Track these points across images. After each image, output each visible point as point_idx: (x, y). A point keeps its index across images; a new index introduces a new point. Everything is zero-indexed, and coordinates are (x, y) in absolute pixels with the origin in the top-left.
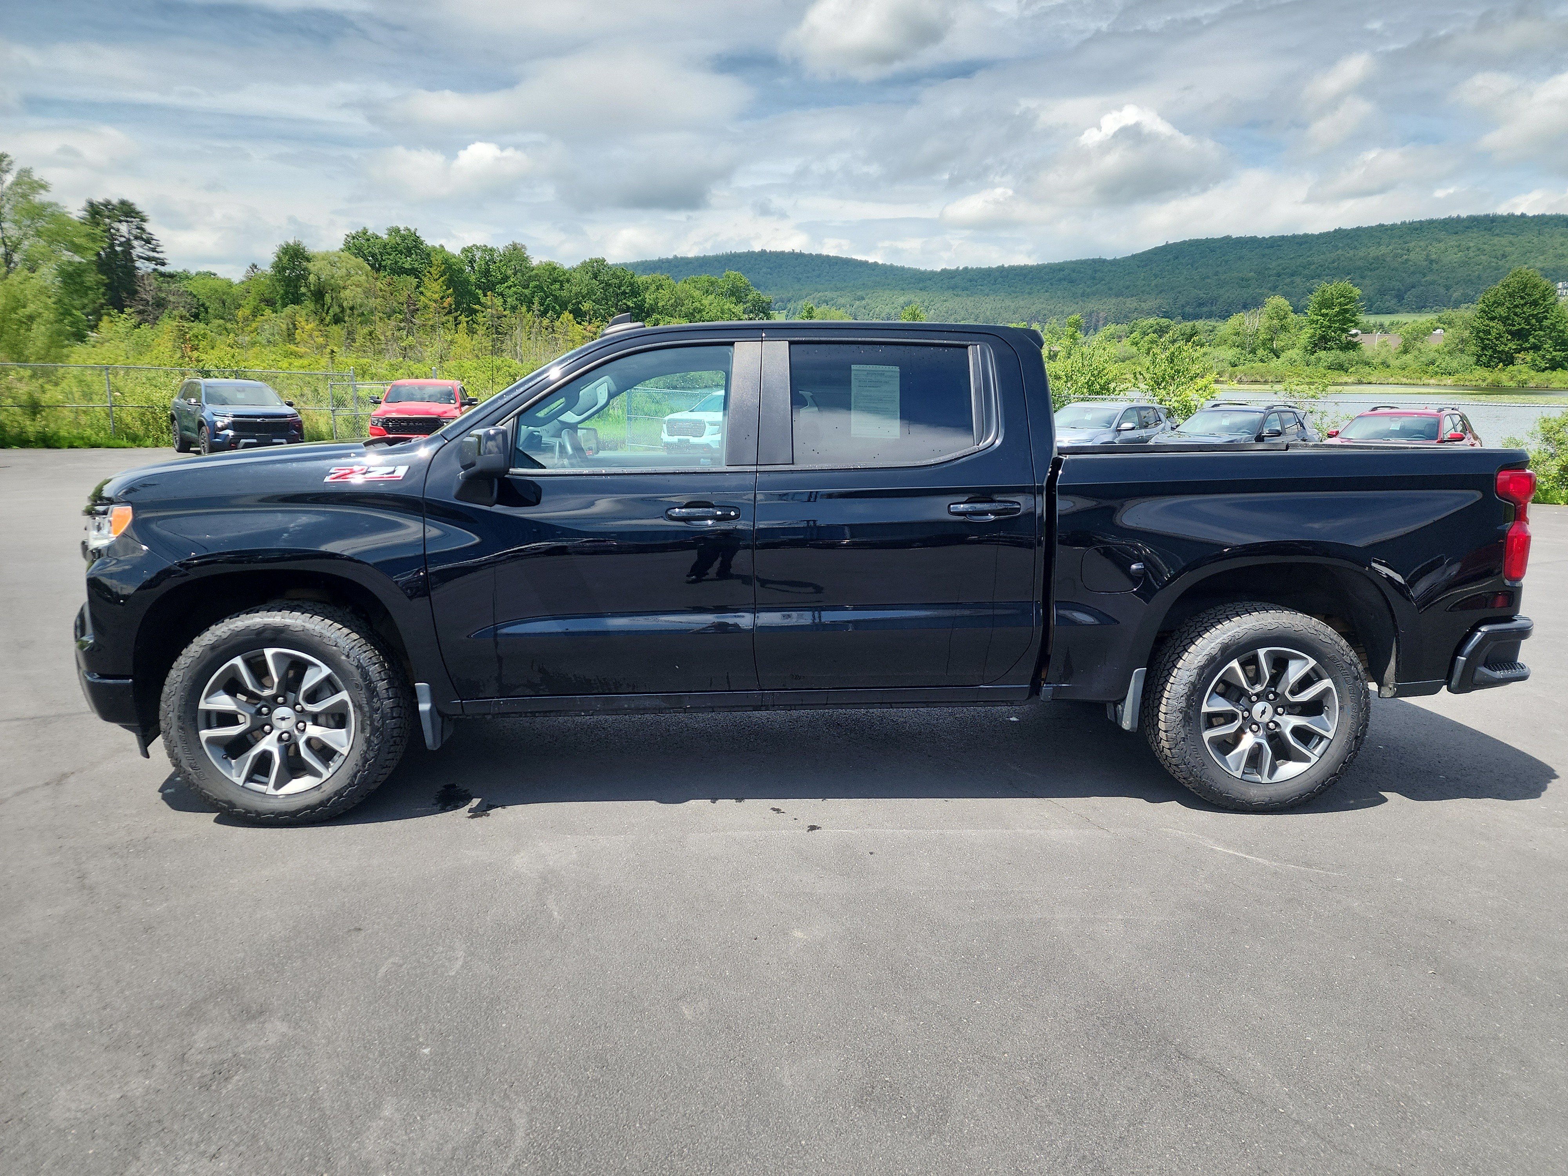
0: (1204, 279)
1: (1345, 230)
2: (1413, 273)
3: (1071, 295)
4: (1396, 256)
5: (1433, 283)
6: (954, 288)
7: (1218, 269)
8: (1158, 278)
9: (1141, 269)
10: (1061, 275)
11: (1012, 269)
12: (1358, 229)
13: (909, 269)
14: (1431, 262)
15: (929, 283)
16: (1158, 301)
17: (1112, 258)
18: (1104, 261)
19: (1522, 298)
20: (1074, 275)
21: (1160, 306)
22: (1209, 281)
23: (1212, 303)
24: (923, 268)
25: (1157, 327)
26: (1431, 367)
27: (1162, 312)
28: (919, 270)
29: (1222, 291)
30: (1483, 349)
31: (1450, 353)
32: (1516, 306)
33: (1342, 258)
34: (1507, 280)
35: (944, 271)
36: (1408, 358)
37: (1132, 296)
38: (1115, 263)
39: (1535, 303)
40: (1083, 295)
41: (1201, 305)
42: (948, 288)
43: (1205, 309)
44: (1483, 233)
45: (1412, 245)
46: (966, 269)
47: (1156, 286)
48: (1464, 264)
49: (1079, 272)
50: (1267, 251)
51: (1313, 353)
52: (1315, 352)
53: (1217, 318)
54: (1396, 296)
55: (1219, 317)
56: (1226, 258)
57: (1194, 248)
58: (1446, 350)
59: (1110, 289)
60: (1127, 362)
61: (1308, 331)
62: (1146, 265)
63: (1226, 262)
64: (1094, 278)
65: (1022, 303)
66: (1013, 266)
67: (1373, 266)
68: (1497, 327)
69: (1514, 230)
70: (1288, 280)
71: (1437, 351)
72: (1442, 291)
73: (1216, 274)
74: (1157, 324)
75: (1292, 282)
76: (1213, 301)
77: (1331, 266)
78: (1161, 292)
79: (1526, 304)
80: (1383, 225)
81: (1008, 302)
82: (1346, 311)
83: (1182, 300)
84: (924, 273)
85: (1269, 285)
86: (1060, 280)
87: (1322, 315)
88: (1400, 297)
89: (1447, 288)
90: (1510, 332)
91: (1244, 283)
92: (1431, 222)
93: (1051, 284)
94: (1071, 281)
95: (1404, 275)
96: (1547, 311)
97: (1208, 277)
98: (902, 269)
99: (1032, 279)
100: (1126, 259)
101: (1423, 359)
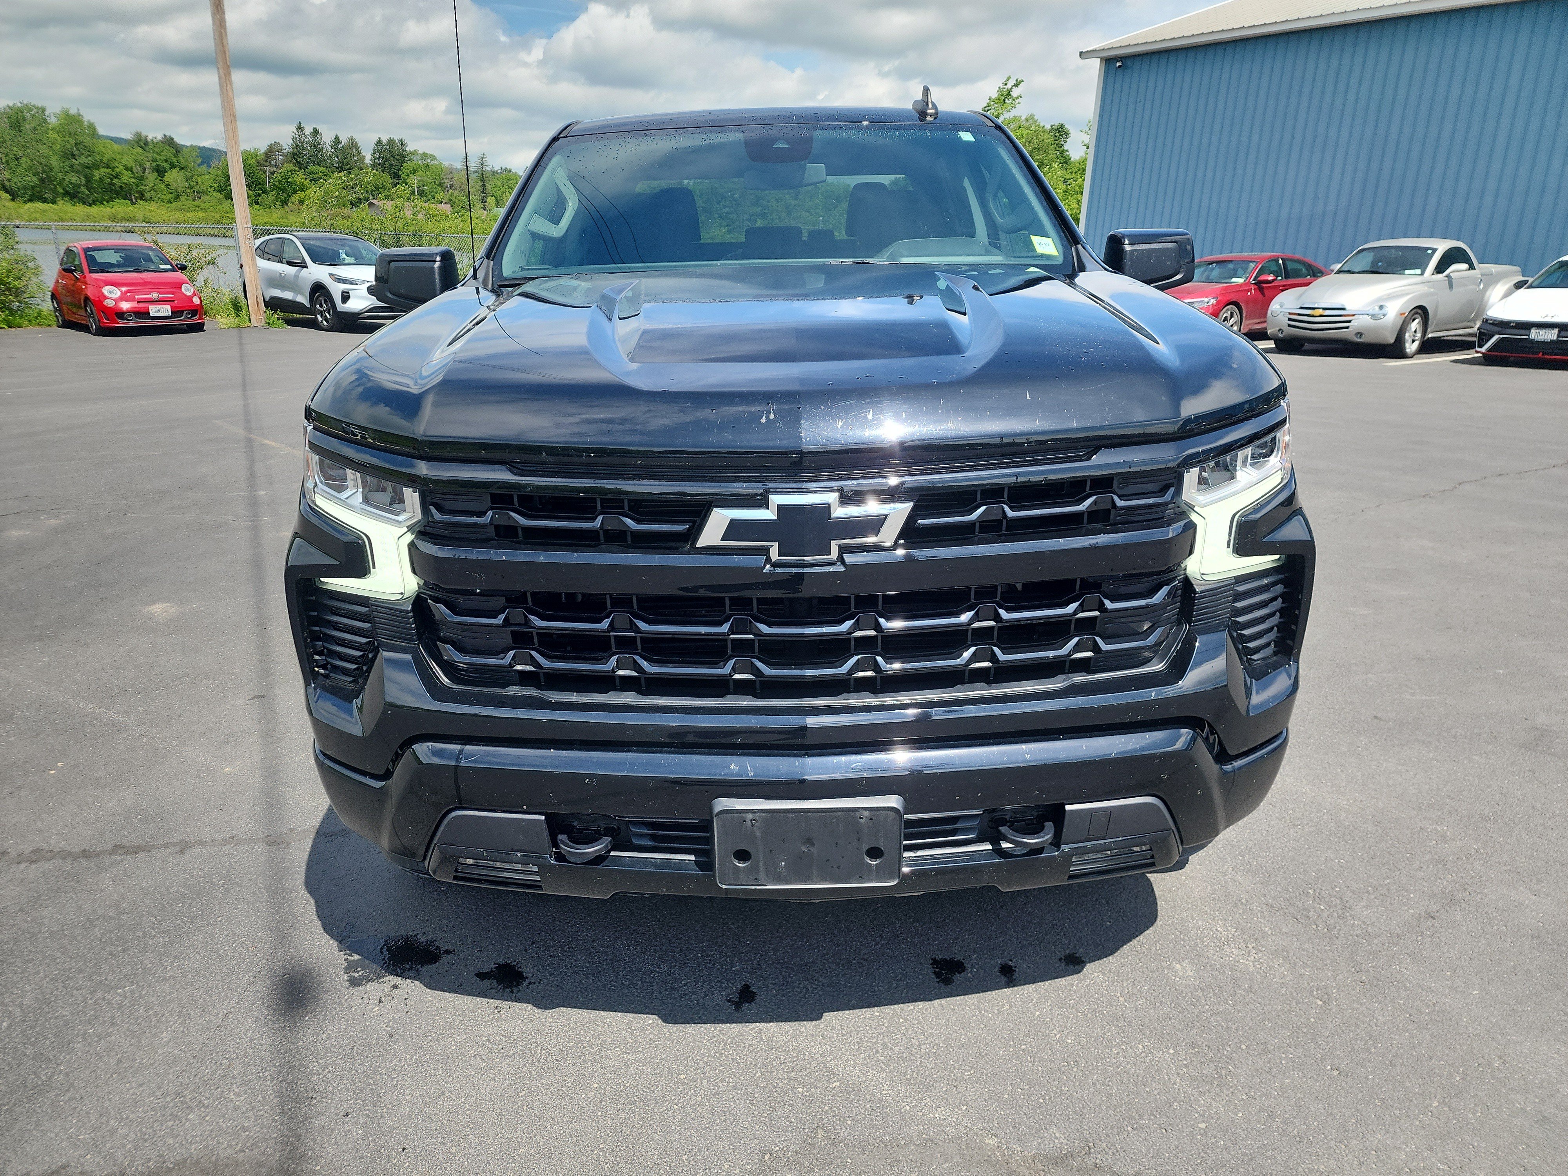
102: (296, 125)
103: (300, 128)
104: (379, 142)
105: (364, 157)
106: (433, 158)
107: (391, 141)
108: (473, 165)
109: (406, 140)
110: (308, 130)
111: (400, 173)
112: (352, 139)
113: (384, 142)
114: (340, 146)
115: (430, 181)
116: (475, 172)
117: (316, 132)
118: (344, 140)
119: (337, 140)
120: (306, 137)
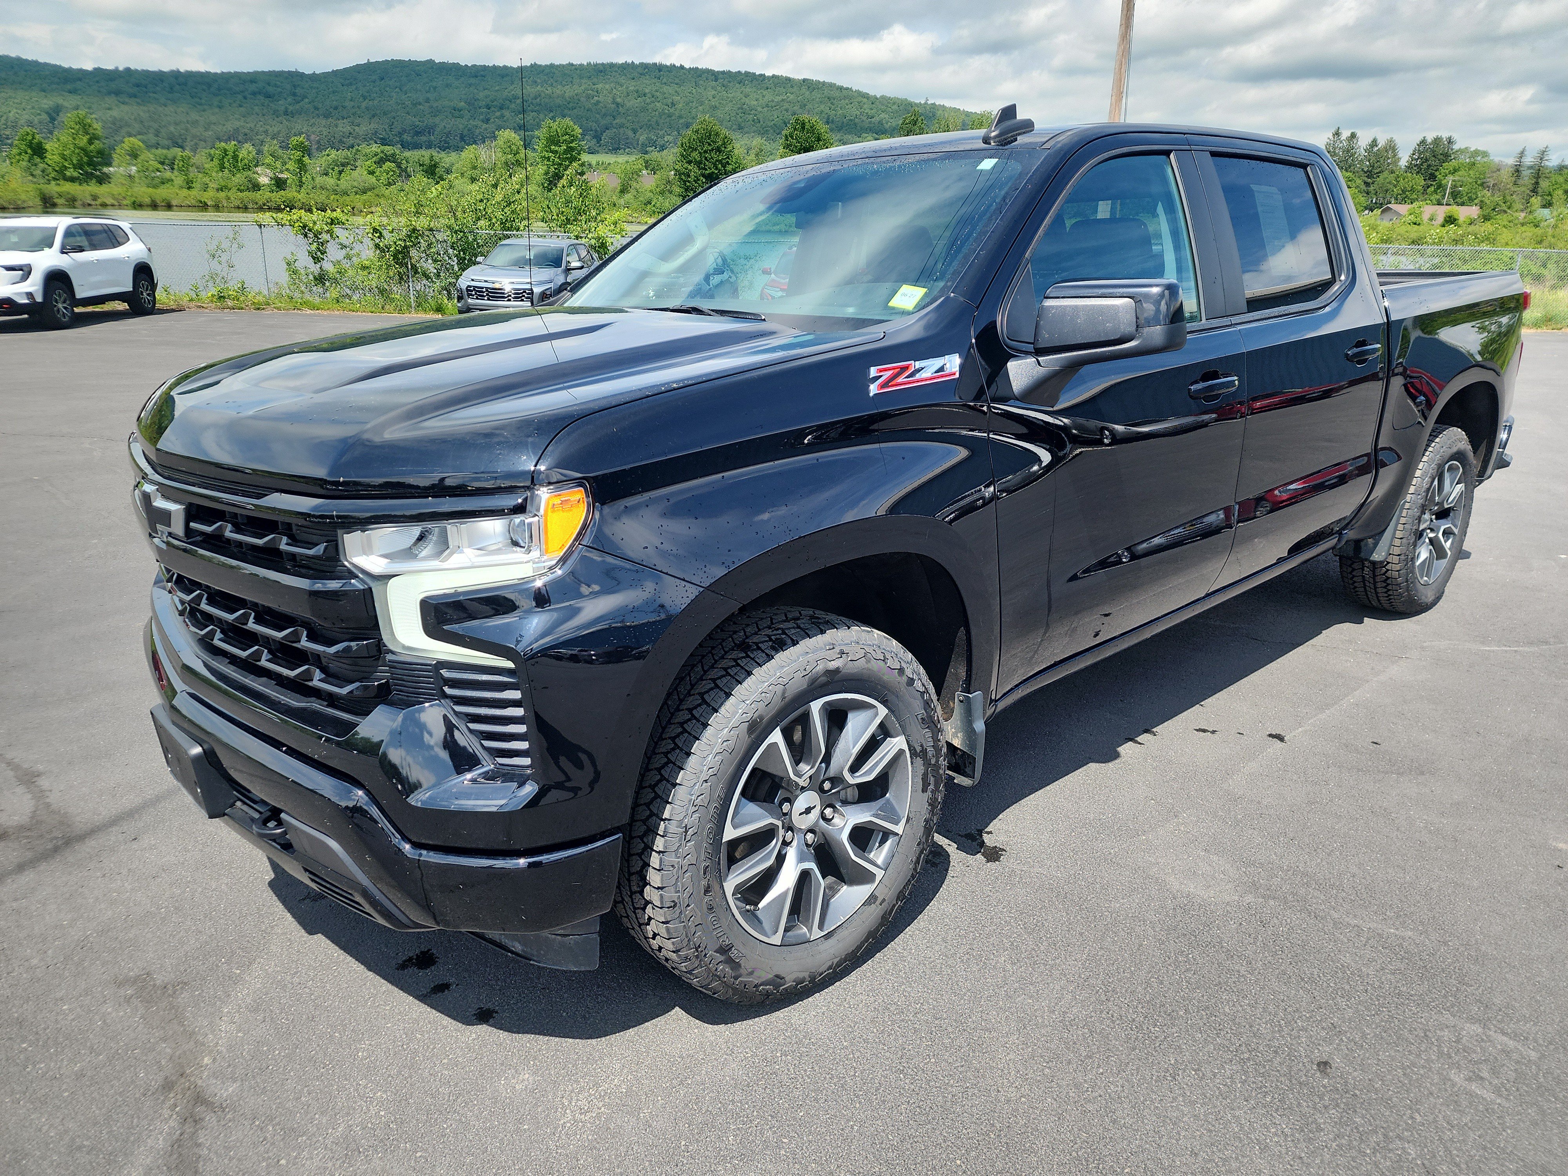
0: (415, 105)
1: (540, 66)
2: (605, 115)
3: (272, 112)
4: (588, 97)
5: (622, 126)
6: (117, 93)
7: (428, 95)
8: (367, 101)
9: (346, 88)
10: (253, 87)
11: (190, 75)
12: (552, 66)
13: (46, 64)
14: (618, 104)
15: (79, 84)
16: (372, 126)
17: (311, 72)
18: (302, 75)
19: (710, 145)
20: (270, 89)
21: (376, 132)
22: (421, 107)
23: (429, 133)
24: (66, 65)
25: (382, 155)
26: (649, 206)
27: (378, 138)
28: (60, 67)
29: (437, 120)
30: (686, 190)
31: (662, 193)
32: (706, 152)
33: (543, 95)
34: (695, 127)
35: (98, 71)
36: (628, 197)
37: (343, 118)
38: (314, 77)
39: (718, 150)
40: (286, 113)
41: (417, 133)
42: (109, 93)
43: (424, 138)
44: (654, 81)
45: (600, 86)
46: (128, 70)
47: (367, 108)
48: (644, 110)
49: (276, 86)
50: (473, 80)
51: (550, 190)
52: (552, 189)
53: (437, 149)
54: (595, 137)
55: (439, 147)
56: (434, 84)
57: (398, 69)
58: (658, 190)
59: (316, 108)
60: (369, 193)
61: (541, 169)
62: (351, 84)
63: (435, 88)
64: (294, 94)
65: (213, 118)
66: (192, 72)
67: (571, 105)
68: (694, 170)
69: (677, 81)
70: (498, 114)
71: (651, 191)
72: (630, 134)
73: (427, 100)
74: (382, 152)
75: (503, 116)
76: (430, 130)
77: (534, 102)
78: (374, 116)
79: (713, 150)
80: (572, 65)
81: (194, 116)
82: (572, 149)
83: (398, 127)
84: (69, 71)
85: (481, 117)
86: (254, 94)
87: (552, 152)
88: (598, 138)
89: (635, 131)
90: (703, 175)
91: (457, 113)
92: (612, 65)
93: (245, 98)
94: (268, 96)
95: (597, 116)
96: (728, 158)
97: (420, 104)
98: (36, 63)
99: (219, 89)
100: (326, 75)
101: (641, 199)
102: (1333, 130)
103: (1337, 134)
104: (1423, 142)
105: (1399, 159)
106: (1485, 154)
107: (1437, 141)
108: (1528, 160)
109: (1455, 136)
110: (1345, 134)
111: (1437, 173)
112: (1391, 141)
113: (1429, 140)
114: (1376, 149)
115: (1471, 181)
116: (1530, 167)
117: (1353, 136)
118: (1381, 143)
119: (1374, 143)
120: (1341, 142)
